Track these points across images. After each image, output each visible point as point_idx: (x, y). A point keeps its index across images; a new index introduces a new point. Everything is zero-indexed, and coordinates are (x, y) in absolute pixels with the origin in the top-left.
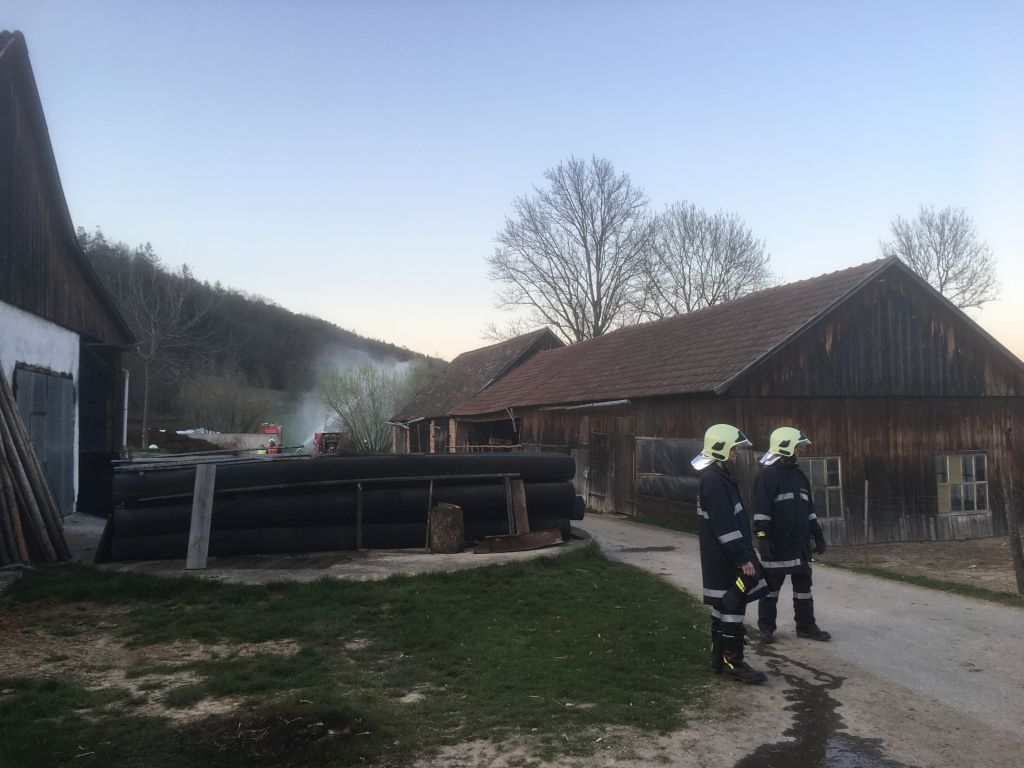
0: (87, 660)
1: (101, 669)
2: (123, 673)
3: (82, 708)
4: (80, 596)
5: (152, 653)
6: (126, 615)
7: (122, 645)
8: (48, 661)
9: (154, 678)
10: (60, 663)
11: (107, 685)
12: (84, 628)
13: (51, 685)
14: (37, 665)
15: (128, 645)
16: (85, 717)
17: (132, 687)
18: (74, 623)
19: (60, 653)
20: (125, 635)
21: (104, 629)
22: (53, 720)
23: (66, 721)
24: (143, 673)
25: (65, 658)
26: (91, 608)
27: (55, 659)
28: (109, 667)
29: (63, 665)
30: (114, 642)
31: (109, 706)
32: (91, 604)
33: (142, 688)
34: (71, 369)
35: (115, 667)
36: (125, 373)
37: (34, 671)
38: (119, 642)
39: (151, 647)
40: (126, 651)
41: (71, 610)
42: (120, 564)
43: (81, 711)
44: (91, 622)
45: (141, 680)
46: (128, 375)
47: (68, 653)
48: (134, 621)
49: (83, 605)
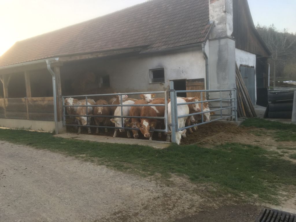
0: (265, 143)
1: (269, 146)
2: (276, 148)
3: (266, 154)
4: (261, 126)
5: (284, 144)
6: (274, 132)
7: (274, 140)
8: (255, 141)
9: (285, 150)
10: (258, 142)
11: (272, 150)
12: (263, 135)
13: (257, 148)
14: (252, 142)
15: (276, 141)
16: (267, 157)
17: (279, 151)
18: (260, 133)
19: (258, 140)
20: (275, 138)
21: (269, 135)
22: (259, 156)
23: (262, 157)
24: (282, 148)
25: (259, 141)
26: (264, 130)
27: (256, 141)
28: (272, 146)
29: (259, 143)
30: (272, 139)
31: (273, 155)
32: (264, 129)
33: (282, 152)
34: (254, 65)
35: (273, 146)
36: (268, 65)
37: (251, 143)
38: (273, 139)
39: (283, 142)
40: (276, 142)
41: (259, 130)
42: (271, 119)
43: (266, 155)
44: (265, 133)
45: (282, 150)
46: (269, 65)
47: (260, 140)
48: (277, 134)
49: (262, 129)
